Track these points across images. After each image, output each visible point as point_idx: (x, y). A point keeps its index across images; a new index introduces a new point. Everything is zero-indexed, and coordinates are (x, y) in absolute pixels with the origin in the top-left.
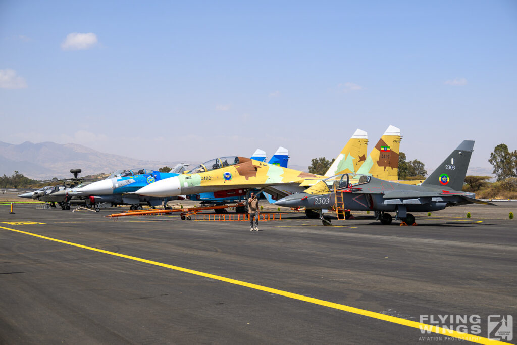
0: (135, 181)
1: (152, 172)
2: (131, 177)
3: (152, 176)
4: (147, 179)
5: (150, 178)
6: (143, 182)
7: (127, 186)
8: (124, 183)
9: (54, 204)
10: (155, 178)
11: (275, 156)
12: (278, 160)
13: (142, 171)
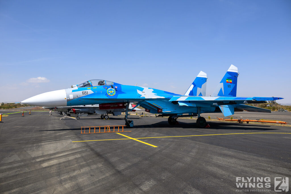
0: (93, 92)
1: (113, 84)
2: (90, 88)
3: (112, 87)
4: (107, 91)
5: (111, 90)
6: (103, 93)
7: (84, 98)
8: (80, 94)
9: (62, 113)
10: (116, 90)
11: (229, 73)
12: (230, 76)
13: (102, 82)
